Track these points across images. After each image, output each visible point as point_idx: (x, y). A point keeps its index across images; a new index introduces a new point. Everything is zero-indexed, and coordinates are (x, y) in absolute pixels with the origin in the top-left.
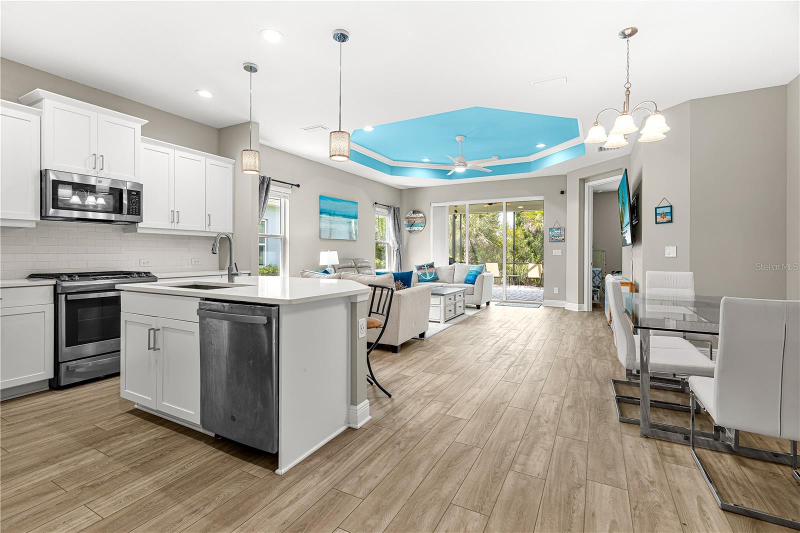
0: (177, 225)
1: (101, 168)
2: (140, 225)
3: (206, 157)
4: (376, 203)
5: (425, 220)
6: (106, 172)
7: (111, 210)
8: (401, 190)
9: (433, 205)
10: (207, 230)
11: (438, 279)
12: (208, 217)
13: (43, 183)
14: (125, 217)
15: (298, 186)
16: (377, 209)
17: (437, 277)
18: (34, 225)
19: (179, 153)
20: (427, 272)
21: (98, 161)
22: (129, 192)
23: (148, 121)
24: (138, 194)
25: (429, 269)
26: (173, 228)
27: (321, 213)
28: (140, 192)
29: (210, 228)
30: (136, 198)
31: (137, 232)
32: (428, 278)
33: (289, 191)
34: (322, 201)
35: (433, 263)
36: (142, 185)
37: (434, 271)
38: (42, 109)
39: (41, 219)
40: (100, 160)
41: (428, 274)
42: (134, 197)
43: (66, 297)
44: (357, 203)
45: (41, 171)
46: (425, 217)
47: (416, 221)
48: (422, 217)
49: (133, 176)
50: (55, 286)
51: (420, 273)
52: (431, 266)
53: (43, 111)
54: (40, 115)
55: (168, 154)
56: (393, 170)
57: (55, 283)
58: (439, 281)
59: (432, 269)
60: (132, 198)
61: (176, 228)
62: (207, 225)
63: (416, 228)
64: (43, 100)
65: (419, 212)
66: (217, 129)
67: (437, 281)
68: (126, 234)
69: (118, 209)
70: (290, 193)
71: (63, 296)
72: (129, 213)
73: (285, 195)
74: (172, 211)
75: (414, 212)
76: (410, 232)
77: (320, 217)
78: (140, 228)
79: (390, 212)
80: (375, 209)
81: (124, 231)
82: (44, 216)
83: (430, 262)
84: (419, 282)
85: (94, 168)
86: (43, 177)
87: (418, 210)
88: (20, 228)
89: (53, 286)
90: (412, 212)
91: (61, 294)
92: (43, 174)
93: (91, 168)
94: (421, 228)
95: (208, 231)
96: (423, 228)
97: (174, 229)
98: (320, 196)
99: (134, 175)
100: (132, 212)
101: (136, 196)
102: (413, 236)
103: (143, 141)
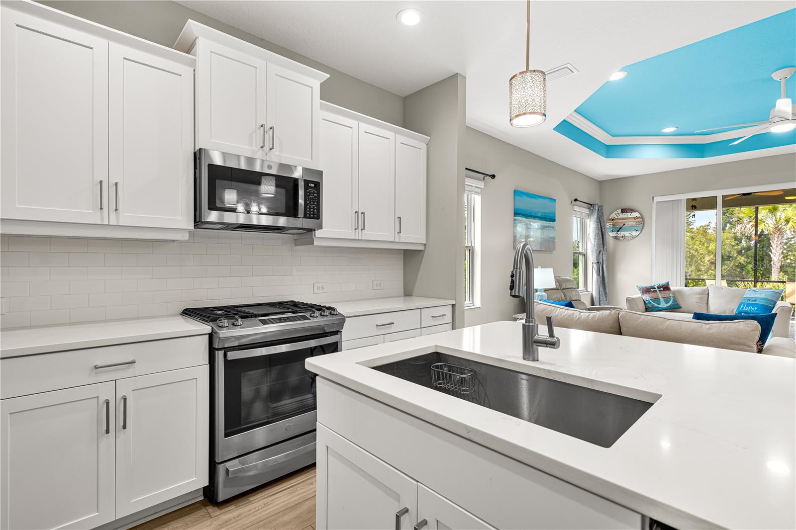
0: (362, 232)
1: (271, 147)
2: (318, 233)
3: (396, 132)
4: (576, 200)
5: (643, 221)
6: (277, 153)
7: (283, 211)
8: (601, 182)
9: (657, 199)
10: (396, 241)
11: (681, 307)
12: (397, 221)
13: (197, 171)
14: (301, 222)
15: (493, 176)
16: (576, 208)
17: (678, 304)
18: (186, 237)
19: (364, 127)
20: (660, 296)
21: (267, 136)
22: (307, 182)
23: (329, 76)
24: (317, 186)
25: (663, 292)
26: (357, 238)
27: (516, 214)
28: (319, 183)
29: (399, 238)
30: (314, 193)
31: (313, 244)
32: (663, 305)
33: (481, 184)
34: (517, 197)
35: (668, 284)
36: (322, 172)
37: (671, 295)
38: (195, 56)
39: (195, 228)
40: (269, 135)
41: (662, 300)
42: (312, 190)
43: (225, 355)
44: (555, 200)
45: (195, 153)
46: (642, 217)
47: (626, 223)
48: (637, 218)
49: (310, 160)
50: (211, 336)
51: (648, 298)
52: (666, 288)
53: (197, 59)
54: (193, 64)
55: (352, 128)
56: (609, 151)
57: (210, 332)
58: (681, 310)
59: (667, 292)
60: (310, 193)
61: (360, 238)
62: (396, 233)
63: (627, 234)
64: (197, 40)
65: (632, 211)
66: (402, 97)
67: (678, 310)
68: (298, 247)
69: (291, 211)
70: (483, 187)
71: (221, 353)
72: (305, 217)
73: (477, 189)
74: (356, 212)
75: (623, 211)
76: (616, 238)
77: (515, 220)
78: (317, 238)
79: (592, 212)
80: (573, 208)
81: (297, 243)
82: (198, 221)
83: (663, 282)
84: (646, 311)
85: (262, 147)
86: (198, 160)
87: (632, 208)
88: (173, 241)
89: (208, 336)
90: (619, 211)
91: (218, 349)
92: (198, 156)
93: (259, 147)
94: (635, 233)
95: (398, 241)
96: (638, 233)
97: (358, 240)
98: (515, 191)
99: (312, 159)
100: (310, 214)
101: (314, 188)
102: (622, 245)
103: (322, 107)
